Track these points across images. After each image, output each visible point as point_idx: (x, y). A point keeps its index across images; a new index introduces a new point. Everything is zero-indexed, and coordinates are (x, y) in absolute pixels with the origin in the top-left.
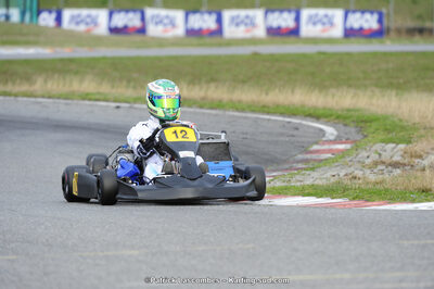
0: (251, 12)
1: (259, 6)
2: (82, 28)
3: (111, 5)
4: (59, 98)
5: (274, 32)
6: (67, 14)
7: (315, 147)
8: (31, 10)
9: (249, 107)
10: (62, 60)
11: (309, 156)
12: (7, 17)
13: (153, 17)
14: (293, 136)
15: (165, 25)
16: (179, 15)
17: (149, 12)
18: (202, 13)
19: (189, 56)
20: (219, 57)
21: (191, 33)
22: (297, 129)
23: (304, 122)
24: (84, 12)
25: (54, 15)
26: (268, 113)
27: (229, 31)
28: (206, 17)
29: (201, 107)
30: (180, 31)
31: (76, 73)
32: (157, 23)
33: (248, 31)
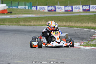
0: (79, 6)
1: (81, 5)
2: (42, 10)
3: (48, 5)
4: (37, 26)
5: (84, 10)
6: (38, 7)
7: (94, 36)
8: (30, 6)
9: (79, 27)
10: (37, 17)
11: (92, 38)
12: (25, 8)
13: (57, 8)
14: (89, 33)
15: (60, 9)
16: (63, 7)
17: (57, 6)
18: (68, 7)
19: (65, 16)
20: (72, 16)
21: (66, 11)
22: (90, 32)
23: (91, 30)
24: (42, 7)
25: (35, 7)
26: (83, 28)
27: (74, 10)
28: (69, 7)
29: (68, 27)
30: (63, 10)
31: (41, 20)
32: (58, 9)
33: (78, 10)
